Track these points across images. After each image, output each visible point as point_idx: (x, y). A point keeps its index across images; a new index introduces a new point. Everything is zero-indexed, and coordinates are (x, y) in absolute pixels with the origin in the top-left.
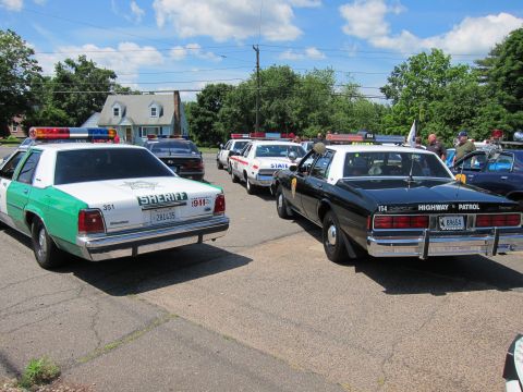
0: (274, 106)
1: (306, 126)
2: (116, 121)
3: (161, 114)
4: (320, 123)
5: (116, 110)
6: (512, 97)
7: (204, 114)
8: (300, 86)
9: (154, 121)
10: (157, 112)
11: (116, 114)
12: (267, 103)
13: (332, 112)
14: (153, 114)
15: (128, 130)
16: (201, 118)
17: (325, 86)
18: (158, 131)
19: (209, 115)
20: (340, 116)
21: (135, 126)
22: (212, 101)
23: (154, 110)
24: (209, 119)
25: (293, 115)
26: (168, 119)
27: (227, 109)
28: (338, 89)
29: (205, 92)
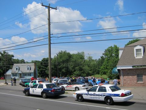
0: (64, 65)
1: (75, 71)
2: (17, 72)
3: (30, 69)
5: (17, 68)
8: (73, 58)
9: (28, 71)
10: (29, 69)
11: (17, 70)
12: (62, 64)
14: (28, 69)
15: (20, 74)
16: (41, 69)
17: (82, 57)
18: (29, 74)
21: (22, 73)
22: (45, 63)
23: (28, 68)
24: (44, 69)
25: (70, 68)
26: (32, 71)
28: (86, 58)
29: (42, 60)
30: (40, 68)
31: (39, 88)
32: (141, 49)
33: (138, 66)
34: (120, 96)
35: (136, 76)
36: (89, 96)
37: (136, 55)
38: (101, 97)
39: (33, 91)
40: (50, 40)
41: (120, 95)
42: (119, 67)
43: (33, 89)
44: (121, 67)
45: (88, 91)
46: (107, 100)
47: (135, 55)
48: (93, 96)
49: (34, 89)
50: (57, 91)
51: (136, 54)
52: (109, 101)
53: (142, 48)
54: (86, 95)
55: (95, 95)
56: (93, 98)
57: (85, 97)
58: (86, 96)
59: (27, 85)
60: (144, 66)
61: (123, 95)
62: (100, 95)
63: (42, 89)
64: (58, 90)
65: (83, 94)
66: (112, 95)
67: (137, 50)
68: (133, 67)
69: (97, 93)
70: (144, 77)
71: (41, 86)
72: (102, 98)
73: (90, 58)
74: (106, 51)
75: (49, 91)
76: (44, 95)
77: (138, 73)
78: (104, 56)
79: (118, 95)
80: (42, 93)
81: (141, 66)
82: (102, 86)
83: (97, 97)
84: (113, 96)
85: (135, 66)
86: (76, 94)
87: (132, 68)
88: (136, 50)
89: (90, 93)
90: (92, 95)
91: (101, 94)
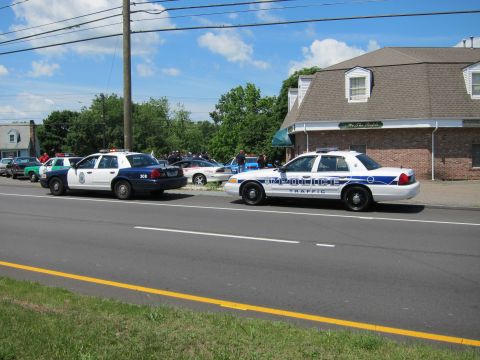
3: (19, 140)
4: (156, 145)
7: (51, 138)
9: (13, 146)
10: (15, 138)
12: (110, 129)
13: (167, 135)
14: (12, 140)
16: (47, 142)
17: (161, 113)
19: (56, 139)
20: (173, 139)
22: (58, 126)
23: (12, 136)
26: (25, 144)
27: (74, 134)
28: (172, 116)
29: (51, 118)
30: (42, 139)
31: (100, 166)
32: (364, 78)
33: (354, 123)
34: (395, 183)
36: (288, 186)
37: (351, 94)
38: (329, 186)
39: (82, 179)
40: (127, 21)
41: (397, 179)
42: (301, 125)
43: (79, 171)
44: (307, 125)
45: (283, 171)
46: (351, 196)
47: (347, 96)
48: (300, 186)
49: (85, 171)
50: (167, 177)
51: (351, 91)
52: (356, 197)
53: (367, 75)
54: (277, 182)
55: (308, 182)
56: (299, 193)
57: (270, 190)
58: (277, 186)
59: (31, 173)
60: (371, 123)
61: (404, 180)
62: (329, 182)
63: (116, 171)
64: (169, 174)
65: (263, 181)
66: (371, 178)
67: (354, 81)
68: (341, 125)
69: (315, 174)
71: (110, 163)
72: (335, 192)
73: (183, 115)
74: (223, 99)
75: (142, 176)
76: (123, 188)
77: (352, 142)
78: (218, 111)
79: (388, 180)
80: (116, 182)
81: (364, 123)
82: (329, 154)
83: (317, 186)
84: (374, 183)
85: (347, 124)
86: (239, 181)
87: (337, 128)
88: (351, 79)
89: (290, 175)
90: (297, 182)
91: (329, 179)
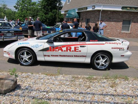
6: (45, 11)
33: (131, 8)
35: (121, 23)
42: (100, 6)
44: (104, 6)
68: (123, 8)
70: (132, 25)
77: (125, 18)
81: (136, 8)
85: (126, 7)
87: (121, 10)
